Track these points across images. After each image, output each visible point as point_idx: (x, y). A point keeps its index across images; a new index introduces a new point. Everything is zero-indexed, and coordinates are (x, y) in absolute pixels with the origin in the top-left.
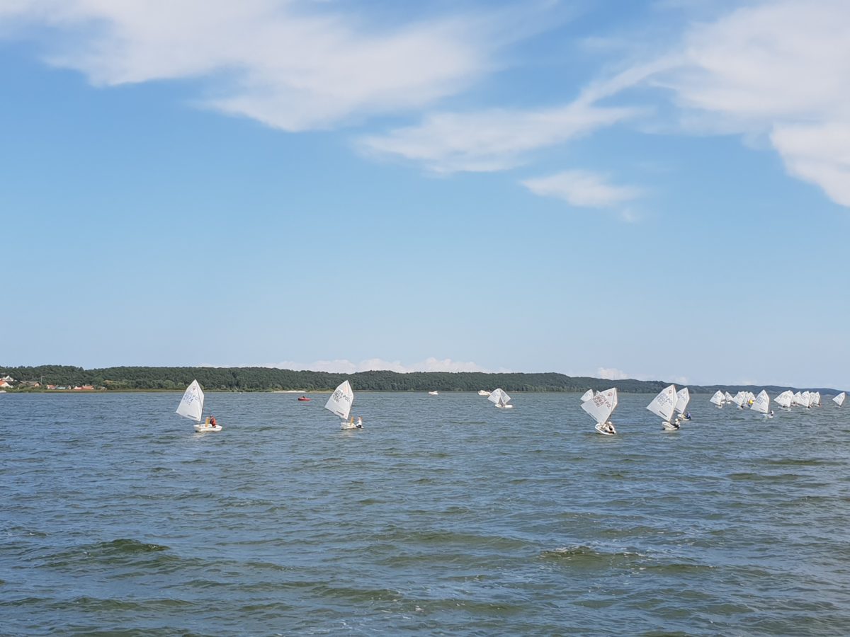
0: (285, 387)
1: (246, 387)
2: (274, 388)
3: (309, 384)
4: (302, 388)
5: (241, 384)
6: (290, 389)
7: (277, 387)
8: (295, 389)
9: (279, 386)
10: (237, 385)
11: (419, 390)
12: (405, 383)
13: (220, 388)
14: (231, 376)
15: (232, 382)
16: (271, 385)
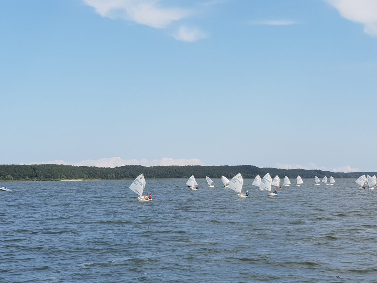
0: (69, 177)
1: (42, 178)
2: (61, 178)
3: (85, 175)
4: (80, 178)
5: (39, 175)
6: (72, 179)
7: (63, 177)
8: (75, 179)
9: (64, 176)
10: (36, 176)
11: (159, 178)
12: (149, 173)
13: (25, 179)
14: (32, 170)
15: (32, 174)
16: (59, 176)
